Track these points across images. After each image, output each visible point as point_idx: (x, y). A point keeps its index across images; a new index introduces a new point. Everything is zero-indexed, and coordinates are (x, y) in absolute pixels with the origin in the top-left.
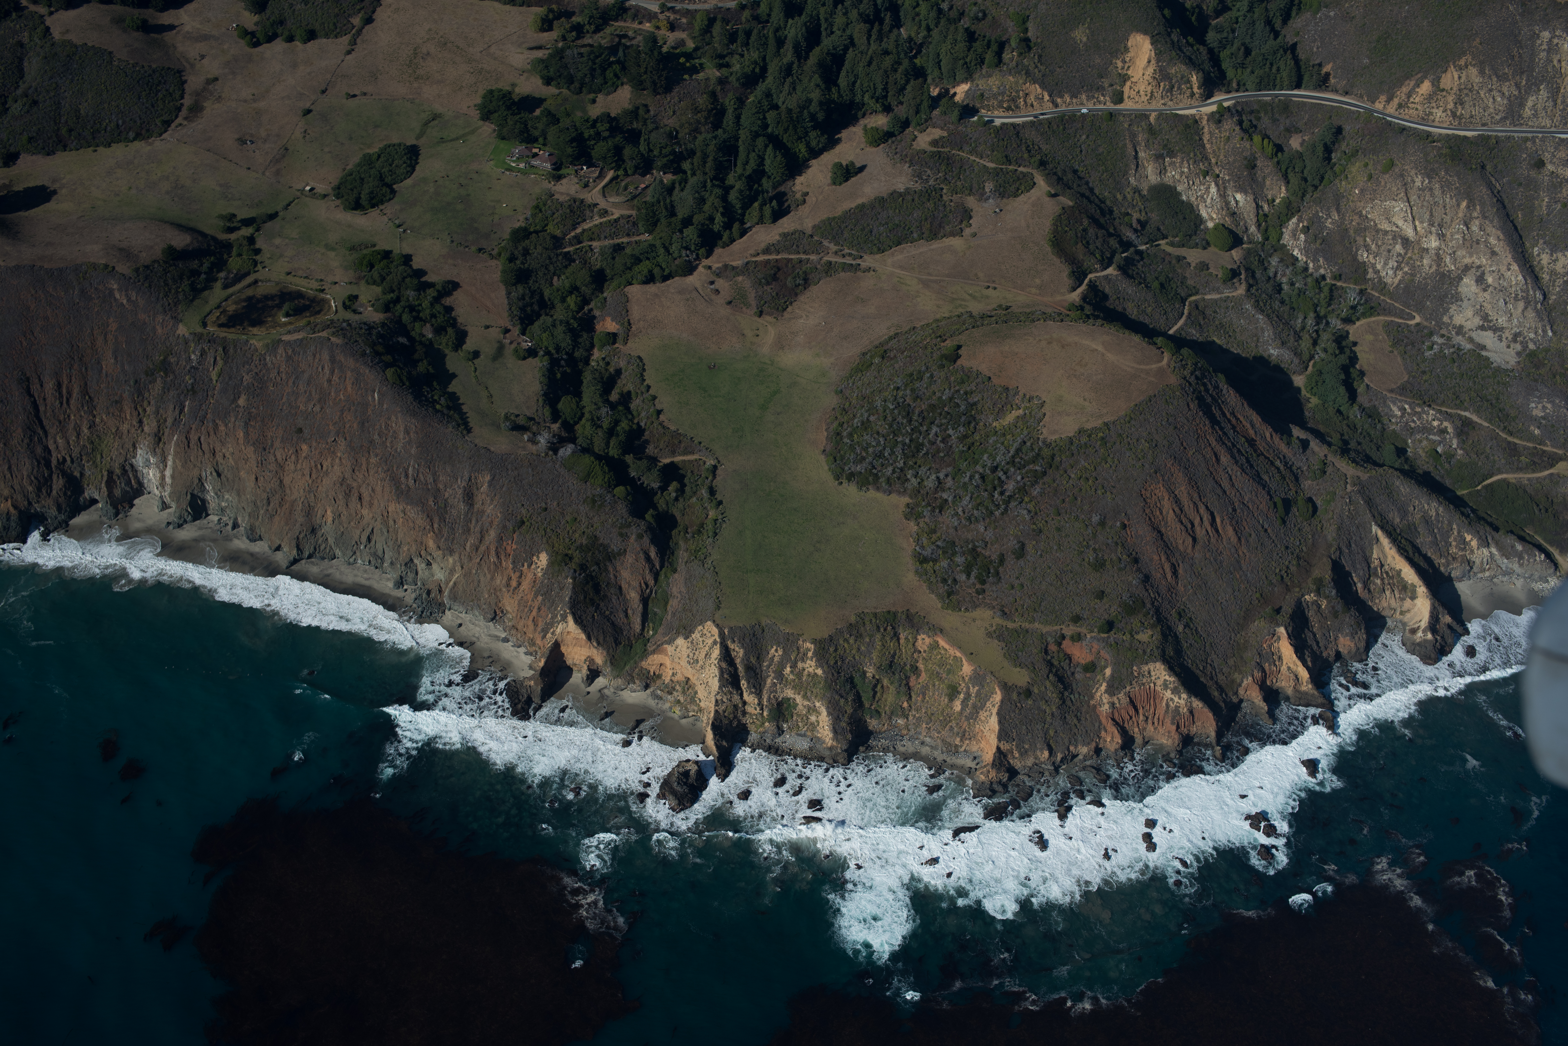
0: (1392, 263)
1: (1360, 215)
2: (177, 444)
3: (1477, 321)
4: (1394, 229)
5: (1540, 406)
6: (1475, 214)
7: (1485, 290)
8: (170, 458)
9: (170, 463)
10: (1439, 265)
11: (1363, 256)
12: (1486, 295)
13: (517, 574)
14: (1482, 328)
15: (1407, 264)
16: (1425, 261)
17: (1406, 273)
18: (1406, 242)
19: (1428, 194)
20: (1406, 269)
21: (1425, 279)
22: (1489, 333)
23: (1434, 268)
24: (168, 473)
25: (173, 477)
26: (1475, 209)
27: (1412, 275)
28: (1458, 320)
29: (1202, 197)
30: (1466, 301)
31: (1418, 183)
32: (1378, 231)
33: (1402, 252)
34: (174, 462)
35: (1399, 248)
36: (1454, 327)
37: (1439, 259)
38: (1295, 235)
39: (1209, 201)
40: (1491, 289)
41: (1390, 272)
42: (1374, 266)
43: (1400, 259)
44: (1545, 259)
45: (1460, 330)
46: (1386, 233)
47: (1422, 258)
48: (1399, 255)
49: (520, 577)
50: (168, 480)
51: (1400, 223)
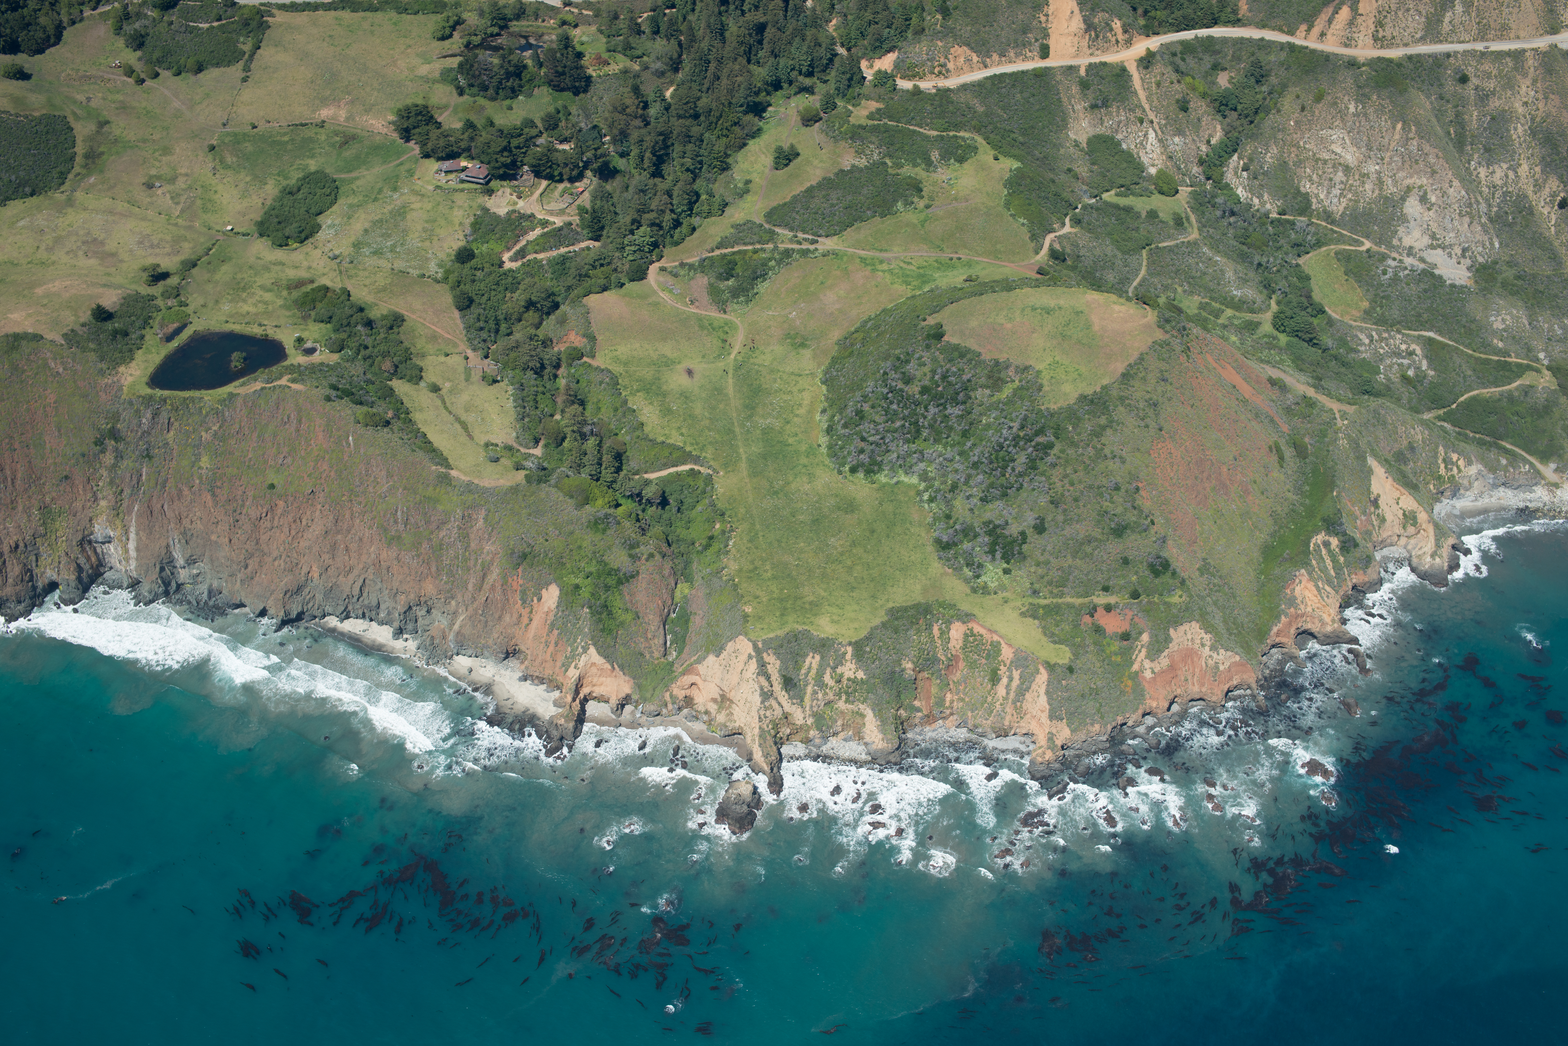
0: (1336, 192)
1: (1299, 147)
2: (139, 516)
3: (1426, 240)
4: (1333, 157)
5: (1500, 318)
6: (1411, 135)
7: (1429, 209)
8: (133, 529)
9: (132, 536)
10: (1381, 189)
11: (1306, 187)
12: (1431, 213)
13: (528, 610)
14: (1432, 247)
15: (1350, 190)
16: (1367, 186)
17: (1350, 200)
18: (1347, 169)
19: (1363, 120)
20: (1350, 196)
21: (1369, 203)
22: (1439, 251)
23: (1377, 192)
24: (132, 545)
25: (138, 549)
26: (1410, 129)
27: (1355, 201)
28: (1407, 241)
29: (1141, 144)
30: (1412, 222)
31: (1352, 109)
32: (1317, 160)
33: (1344, 179)
34: (137, 534)
35: (1340, 176)
36: (1404, 248)
37: (1380, 182)
38: (1236, 173)
39: (1149, 147)
40: (1435, 207)
41: (1335, 200)
42: (1317, 196)
43: (1343, 186)
44: (1483, 172)
45: (1410, 252)
46: (1325, 162)
47: (1363, 183)
48: (1342, 182)
49: (531, 612)
50: (133, 553)
51: (1339, 150)
